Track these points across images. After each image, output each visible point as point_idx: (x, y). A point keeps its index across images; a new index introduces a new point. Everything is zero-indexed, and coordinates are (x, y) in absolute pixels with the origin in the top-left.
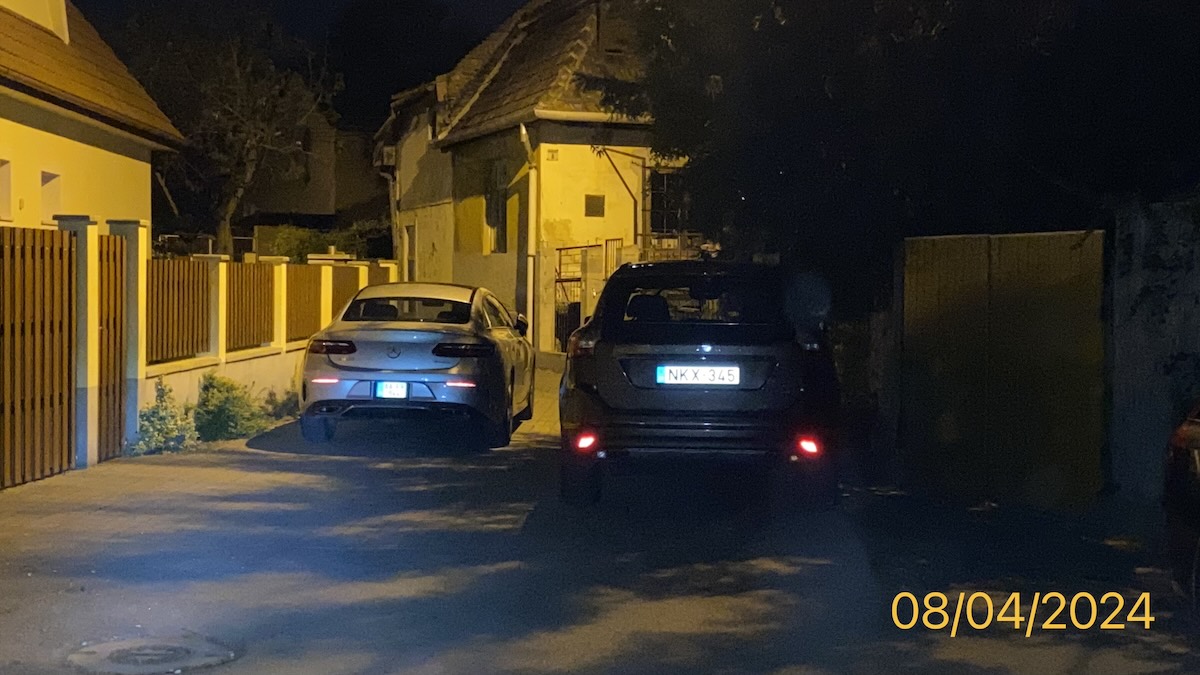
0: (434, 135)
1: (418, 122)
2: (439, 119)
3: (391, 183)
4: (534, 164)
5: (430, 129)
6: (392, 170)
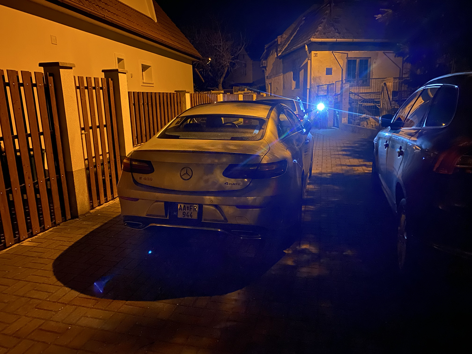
0: (277, 55)
1: (273, 52)
2: (279, 49)
3: (265, 71)
4: (310, 58)
5: (276, 53)
6: (265, 67)
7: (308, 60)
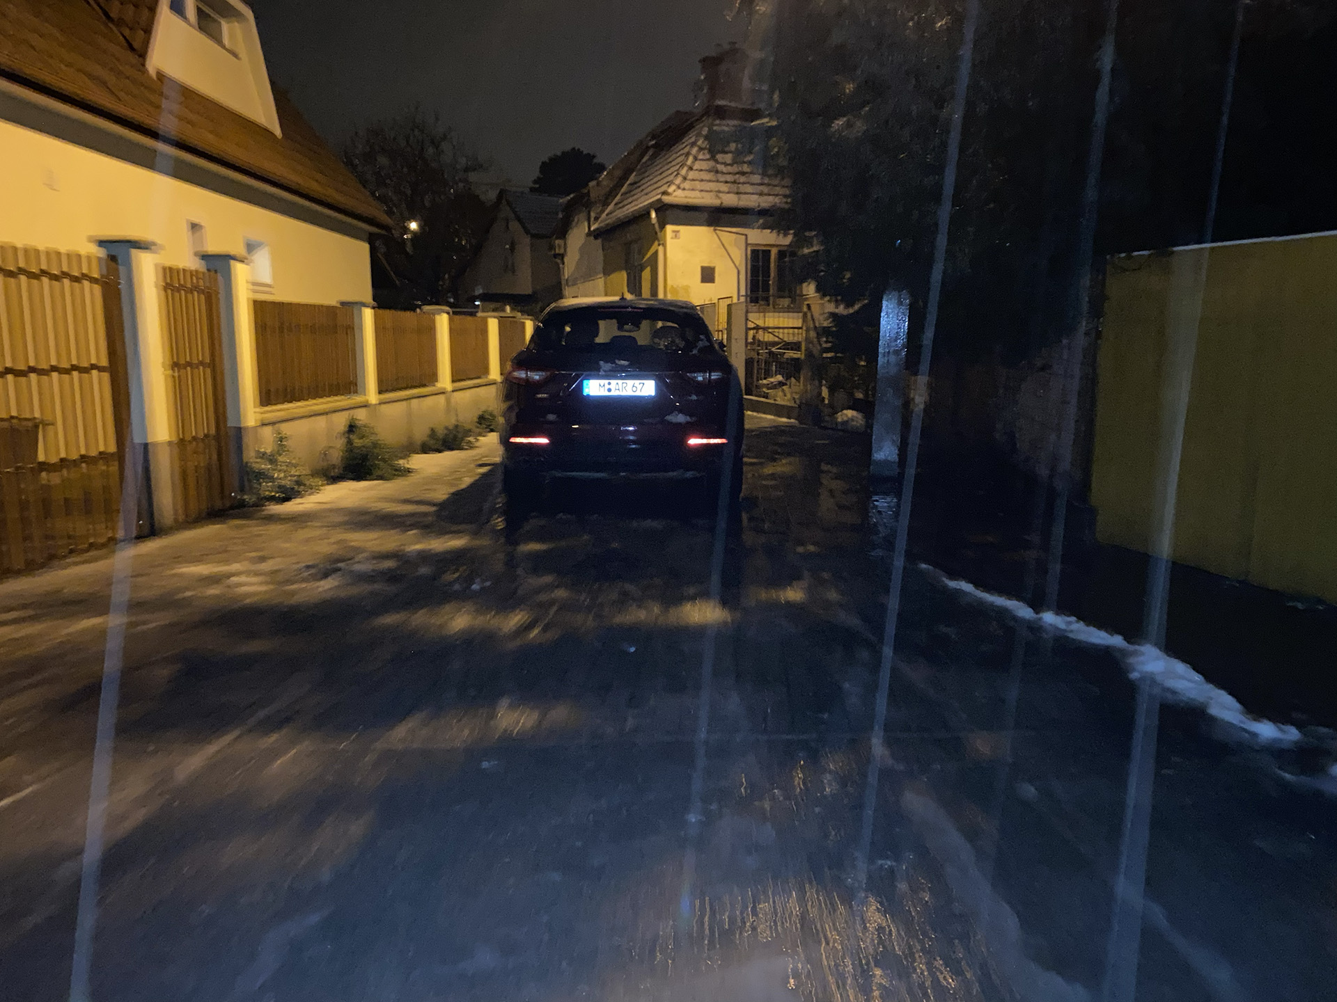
0: (589, 228)
1: (578, 219)
2: (593, 215)
3: (561, 266)
4: (661, 242)
5: (586, 224)
6: (562, 256)
7: (659, 245)
